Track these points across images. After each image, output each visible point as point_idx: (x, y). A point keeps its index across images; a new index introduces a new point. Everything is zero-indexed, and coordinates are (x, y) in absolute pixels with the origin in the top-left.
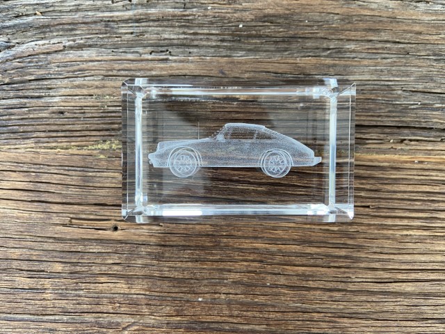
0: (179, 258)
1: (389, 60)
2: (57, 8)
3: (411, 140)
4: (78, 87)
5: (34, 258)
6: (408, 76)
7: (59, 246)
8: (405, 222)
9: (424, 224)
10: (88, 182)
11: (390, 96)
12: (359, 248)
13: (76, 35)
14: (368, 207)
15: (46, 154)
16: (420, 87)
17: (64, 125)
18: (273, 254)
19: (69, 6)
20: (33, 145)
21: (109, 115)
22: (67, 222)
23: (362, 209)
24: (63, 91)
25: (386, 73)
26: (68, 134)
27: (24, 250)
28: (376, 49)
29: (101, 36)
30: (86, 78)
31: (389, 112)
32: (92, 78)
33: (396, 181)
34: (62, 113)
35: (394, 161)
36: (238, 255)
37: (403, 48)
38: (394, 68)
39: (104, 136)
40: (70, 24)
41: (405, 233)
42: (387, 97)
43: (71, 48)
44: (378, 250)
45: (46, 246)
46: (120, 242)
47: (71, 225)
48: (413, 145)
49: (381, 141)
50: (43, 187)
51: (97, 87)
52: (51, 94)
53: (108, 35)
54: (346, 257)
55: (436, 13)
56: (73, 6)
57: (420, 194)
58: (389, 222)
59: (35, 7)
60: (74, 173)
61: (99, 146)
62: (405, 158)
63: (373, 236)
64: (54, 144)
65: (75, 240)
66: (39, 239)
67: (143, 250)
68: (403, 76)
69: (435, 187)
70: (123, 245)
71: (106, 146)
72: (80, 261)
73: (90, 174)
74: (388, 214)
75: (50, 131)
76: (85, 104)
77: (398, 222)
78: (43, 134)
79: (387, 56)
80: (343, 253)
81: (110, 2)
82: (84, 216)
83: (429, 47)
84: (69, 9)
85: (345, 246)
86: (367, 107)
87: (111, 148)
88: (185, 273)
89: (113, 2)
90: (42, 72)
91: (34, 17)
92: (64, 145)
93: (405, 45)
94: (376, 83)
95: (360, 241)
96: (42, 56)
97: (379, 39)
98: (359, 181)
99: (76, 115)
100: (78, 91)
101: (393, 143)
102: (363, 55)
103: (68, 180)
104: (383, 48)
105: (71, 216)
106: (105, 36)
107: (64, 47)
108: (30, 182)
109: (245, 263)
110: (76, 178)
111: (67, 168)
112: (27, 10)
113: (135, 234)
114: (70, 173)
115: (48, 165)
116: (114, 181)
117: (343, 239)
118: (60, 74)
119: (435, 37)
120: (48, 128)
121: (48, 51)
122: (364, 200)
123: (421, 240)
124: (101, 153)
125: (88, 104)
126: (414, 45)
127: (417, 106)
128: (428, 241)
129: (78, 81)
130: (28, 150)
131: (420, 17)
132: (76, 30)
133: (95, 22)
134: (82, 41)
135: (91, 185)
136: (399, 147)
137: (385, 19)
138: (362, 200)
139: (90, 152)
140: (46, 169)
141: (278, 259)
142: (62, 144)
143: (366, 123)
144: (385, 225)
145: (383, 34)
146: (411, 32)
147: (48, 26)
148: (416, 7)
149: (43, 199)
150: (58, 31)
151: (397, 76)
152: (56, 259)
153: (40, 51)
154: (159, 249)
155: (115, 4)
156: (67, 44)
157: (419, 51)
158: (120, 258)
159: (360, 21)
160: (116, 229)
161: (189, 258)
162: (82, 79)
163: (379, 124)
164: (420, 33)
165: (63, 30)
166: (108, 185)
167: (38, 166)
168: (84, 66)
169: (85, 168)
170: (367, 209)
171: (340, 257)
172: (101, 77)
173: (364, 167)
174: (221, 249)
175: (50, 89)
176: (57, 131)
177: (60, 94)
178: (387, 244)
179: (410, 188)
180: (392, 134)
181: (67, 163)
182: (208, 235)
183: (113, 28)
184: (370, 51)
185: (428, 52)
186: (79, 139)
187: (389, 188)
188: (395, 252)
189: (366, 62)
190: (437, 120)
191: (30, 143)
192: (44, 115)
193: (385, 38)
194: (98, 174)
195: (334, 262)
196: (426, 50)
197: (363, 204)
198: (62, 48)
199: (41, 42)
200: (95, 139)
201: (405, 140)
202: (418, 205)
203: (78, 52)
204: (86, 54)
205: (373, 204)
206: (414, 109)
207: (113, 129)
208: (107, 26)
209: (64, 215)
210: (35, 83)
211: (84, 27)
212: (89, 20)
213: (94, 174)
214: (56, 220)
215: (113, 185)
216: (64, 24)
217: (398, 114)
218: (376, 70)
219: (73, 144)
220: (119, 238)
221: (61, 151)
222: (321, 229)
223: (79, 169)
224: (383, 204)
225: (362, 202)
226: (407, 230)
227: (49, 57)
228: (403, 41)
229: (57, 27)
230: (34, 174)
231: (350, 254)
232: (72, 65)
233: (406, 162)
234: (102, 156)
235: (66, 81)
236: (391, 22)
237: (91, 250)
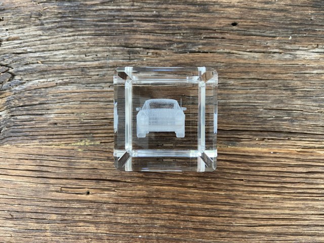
0: (127, 211)
1: (255, 91)
2: (51, 59)
3: (269, 139)
4: (65, 108)
5: (39, 211)
6: (266, 100)
7: (54, 204)
8: (265, 190)
9: (277, 191)
10: (71, 165)
11: (255, 112)
12: (238, 205)
13: (63, 76)
14: (242, 180)
15: (46, 149)
16: (275, 106)
17: (57, 131)
18: (184, 209)
19: (59, 58)
20: (38, 143)
21: (84, 125)
22: (59, 190)
23: (238, 181)
24: (56, 111)
25: (253, 98)
26: (59, 137)
27: (33, 207)
28: (246, 84)
29: (79, 77)
30: (70, 103)
31: (255, 122)
32: (74, 103)
33: (259, 165)
34: (56, 124)
35: (258, 152)
36: (163, 210)
37: (264, 83)
38: (258, 95)
39: (81, 137)
40: (59, 70)
41: (265, 196)
42: (253, 113)
43: (61, 84)
44: (249, 206)
45: (46, 204)
46: (91, 202)
47: (61, 191)
48: (270, 142)
49: (251, 140)
50: (45, 169)
51: (77, 108)
52: (49, 113)
53: (83, 76)
54: (229, 211)
55: (286, 60)
56: (62, 58)
57: (274, 173)
58: (255, 189)
59: (37, 58)
60: (63, 160)
61: (78, 144)
62: (265, 150)
63: (245, 198)
64: (51, 143)
65: (64, 200)
66: (42, 200)
67: (105, 207)
68: (263, 100)
69: (283, 169)
70: (93, 203)
71: (82, 144)
72: (67, 213)
73: (73, 161)
74: (254, 185)
75: (48, 135)
76: (70, 119)
77: (261, 189)
78: (44, 137)
79: (254, 87)
80: (227, 208)
81: (84, 56)
82: (69, 186)
83: (280, 81)
84: (58, 60)
85: (229, 204)
86: (241, 119)
87: (85, 144)
88: (131, 220)
89: (86, 56)
90: (43, 100)
91: (37, 65)
92: (57, 143)
93: (265, 81)
94: (247, 104)
95: (238, 201)
96: (43, 89)
97: (249, 77)
98: (236, 165)
99: (64, 125)
100: (65, 111)
101: (258, 140)
102: (239, 88)
103: (59, 164)
104: (251, 83)
105: (62, 186)
106: (81, 77)
107: (57, 84)
108: (37, 165)
109: (167, 215)
110: (64, 163)
111: (59, 157)
112: (33, 60)
113: (100, 197)
114: (61, 160)
115: (47, 156)
116: (87, 165)
117: (227, 200)
118: (54, 101)
119: (284, 75)
120: (47, 133)
121: (46, 86)
122: (240, 176)
123: (275, 201)
124: (79, 148)
125: (72, 118)
126: (271, 81)
127: (272, 118)
128: (280, 201)
129: (66, 105)
130: (35, 146)
131: (275, 63)
132: (63, 73)
133: (75, 69)
134: (67, 80)
135: (73, 167)
136: (262, 143)
137: (253, 65)
138: (239, 176)
139: (72, 147)
140: (46, 158)
141: (188, 212)
142: (56, 143)
143: (241, 129)
144: (253, 191)
145: (251, 74)
146: (269, 73)
147: (46, 71)
148: (273, 57)
149: (44, 176)
150: (52, 74)
151: (260, 100)
152: (52, 212)
153: (41, 86)
154: (114, 206)
155: (87, 57)
156: (59, 82)
157: (274, 84)
158: (91, 211)
159: (237, 66)
160: (88, 193)
161: (133, 211)
162: (68, 103)
163: (249, 129)
164: (275, 73)
165: (55, 73)
166: (83, 167)
167: (41, 156)
168: (69, 95)
169: (69, 157)
170: (242, 182)
171: (226, 211)
172: (79, 103)
173: (240, 156)
174: (153, 205)
175: (48, 109)
176: (53, 135)
177: (54, 112)
178: (254, 202)
179: (268, 169)
180: (257, 135)
181: (59, 154)
182: (145, 197)
183: (86, 72)
184: (243, 85)
185: (280, 85)
186: (66, 140)
187: (255, 168)
188: (259, 208)
189: (240, 92)
190: (285, 127)
191: (36, 142)
192: (45, 125)
193: (253, 77)
194: (78, 161)
195: (222, 213)
196: (278, 84)
197: (239, 178)
198: (55, 85)
199: (42, 80)
200: (75, 139)
201: (265, 139)
202: (273, 179)
203: (65, 87)
204: (70, 88)
205: (246, 178)
206: (270, 120)
207: (87, 133)
208: (82, 71)
209: (58, 185)
210: (39, 106)
211: (69, 72)
212: (71, 67)
213: (75, 161)
214: (52, 188)
215: (87, 167)
216: (56, 70)
217: (260, 123)
218: (247, 97)
219: (62, 142)
220: (90, 199)
221: (56, 147)
222: (214, 194)
223: (66, 158)
224: (252, 178)
225: (238, 177)
226: (267, 194)
227: (47, 90)
228: (264, 78)
229: (52, 72)
230: (39, 161)
231: (231, 209)
232: (61, 95)
233: (266, 153)
234: (80, 150)
235: (58, 104)
236: (256, 67)
237: (74, 207)
